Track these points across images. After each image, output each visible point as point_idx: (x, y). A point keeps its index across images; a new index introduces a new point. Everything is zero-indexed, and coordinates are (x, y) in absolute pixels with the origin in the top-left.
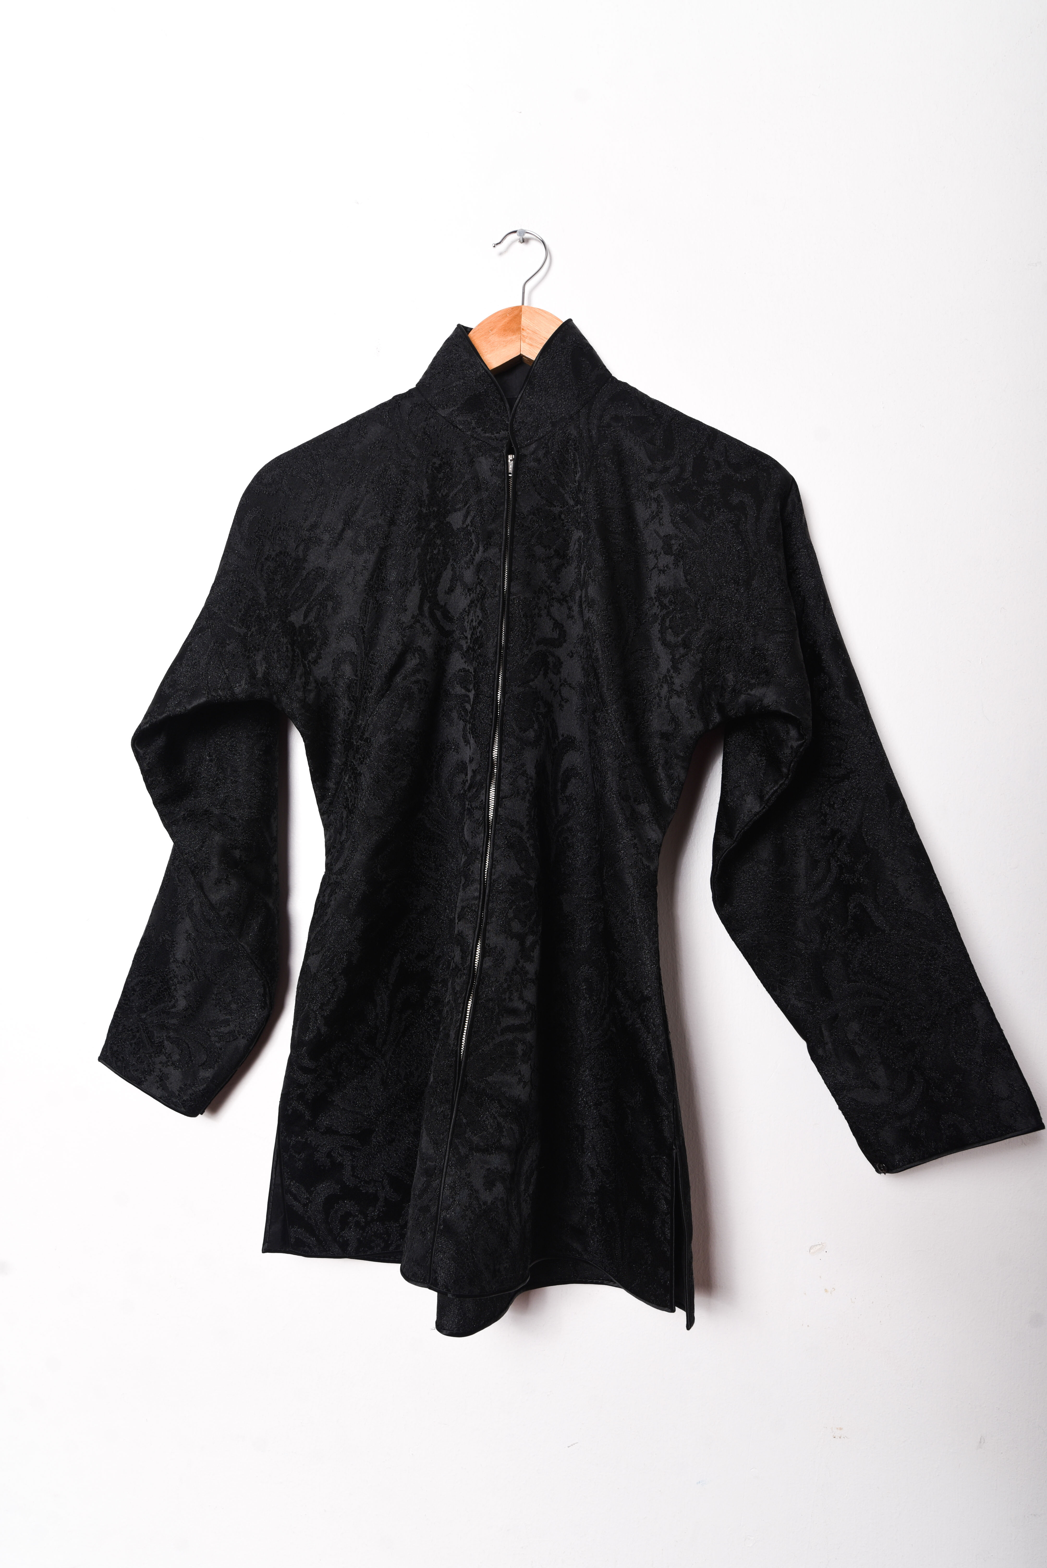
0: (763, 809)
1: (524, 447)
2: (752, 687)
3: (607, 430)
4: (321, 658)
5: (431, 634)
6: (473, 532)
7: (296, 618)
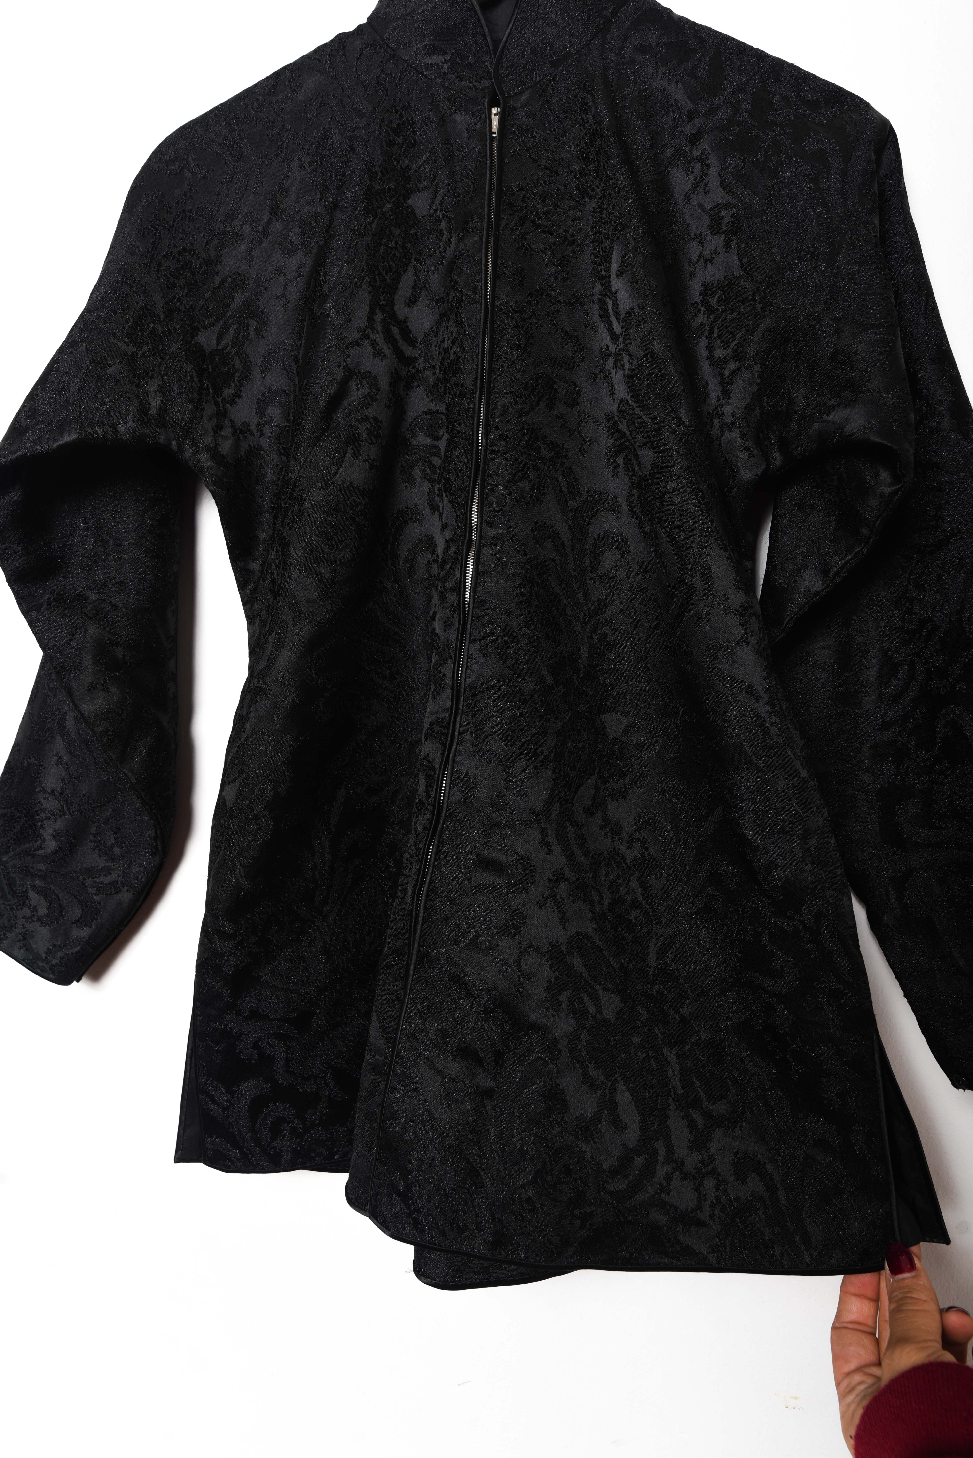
0: (826, 588)
1: (513, 96)
2: (830, 409)
3: (629, 68)
4: (240, 397)
5: (385, 356)
6: (443, 218)
7: (207, 339)
